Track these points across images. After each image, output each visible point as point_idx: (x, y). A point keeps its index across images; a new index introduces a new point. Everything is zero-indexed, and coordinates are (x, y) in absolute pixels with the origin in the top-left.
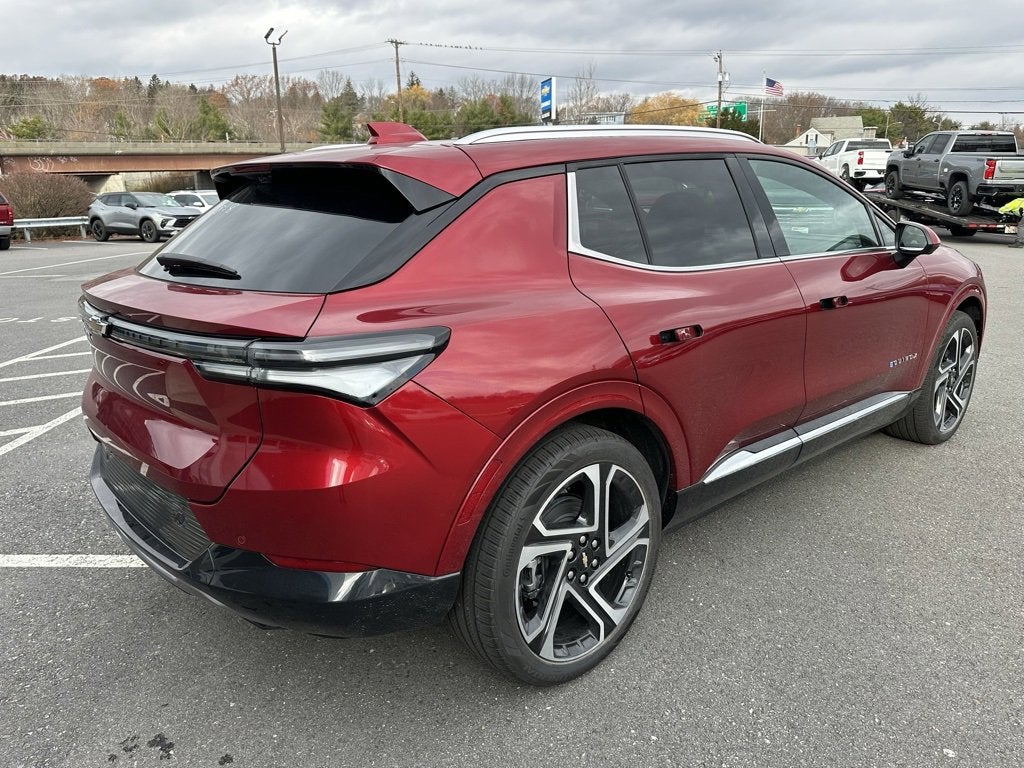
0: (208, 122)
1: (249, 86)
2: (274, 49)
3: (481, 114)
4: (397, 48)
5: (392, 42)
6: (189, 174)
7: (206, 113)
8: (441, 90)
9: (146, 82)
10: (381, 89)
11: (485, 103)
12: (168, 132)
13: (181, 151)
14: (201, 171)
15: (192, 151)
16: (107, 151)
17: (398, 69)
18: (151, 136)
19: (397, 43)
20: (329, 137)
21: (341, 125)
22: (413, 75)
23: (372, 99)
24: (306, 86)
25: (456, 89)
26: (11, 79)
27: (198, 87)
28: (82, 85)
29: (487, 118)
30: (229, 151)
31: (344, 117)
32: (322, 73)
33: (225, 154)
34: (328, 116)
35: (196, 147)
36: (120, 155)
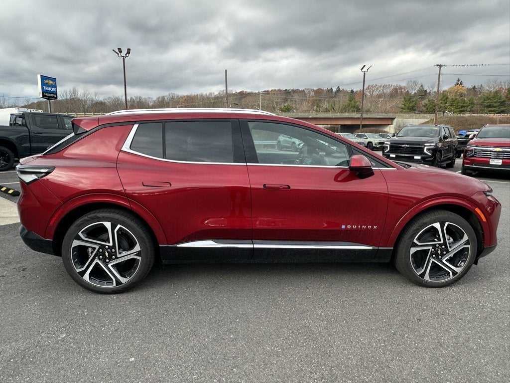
0: (351, 105)
1: (373, 89)
2: (365, 74)
3: (493, 98)
4: (440, 68)
5: (438, 66)
6: (337, 126)
7: (351, 101)
8: (474, 87)
9: (334, 89)
10: (438, 87)
11: (497, 92)
12: (334, 109)
13: (334, 117)
14: (342, 125)
15: (338, 117)
16: (306, 117)
17: (439, 78)
18: (327, 111)
19: (440, 66)
20: (404, 111)
21: (411, 105)
22: (458, 80)
23: (434, 92)
24: (401, 88)
25: (483, 85)
26: (288, 90)
27: (355, 90)
28: (309, 92)
29: (496, 99)
30: (353, 117)
31: (413, 101)
32: (409, 82)
33: (352, 118)
34: (406, 101)
35: (340, 115)
36: (311, 118)
